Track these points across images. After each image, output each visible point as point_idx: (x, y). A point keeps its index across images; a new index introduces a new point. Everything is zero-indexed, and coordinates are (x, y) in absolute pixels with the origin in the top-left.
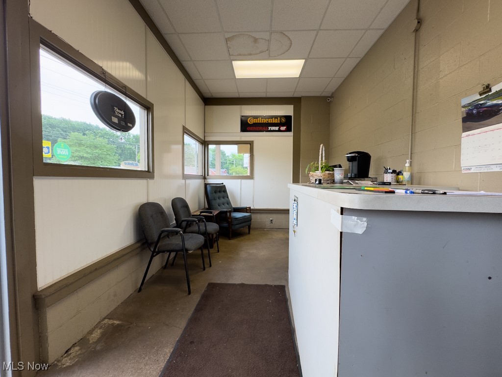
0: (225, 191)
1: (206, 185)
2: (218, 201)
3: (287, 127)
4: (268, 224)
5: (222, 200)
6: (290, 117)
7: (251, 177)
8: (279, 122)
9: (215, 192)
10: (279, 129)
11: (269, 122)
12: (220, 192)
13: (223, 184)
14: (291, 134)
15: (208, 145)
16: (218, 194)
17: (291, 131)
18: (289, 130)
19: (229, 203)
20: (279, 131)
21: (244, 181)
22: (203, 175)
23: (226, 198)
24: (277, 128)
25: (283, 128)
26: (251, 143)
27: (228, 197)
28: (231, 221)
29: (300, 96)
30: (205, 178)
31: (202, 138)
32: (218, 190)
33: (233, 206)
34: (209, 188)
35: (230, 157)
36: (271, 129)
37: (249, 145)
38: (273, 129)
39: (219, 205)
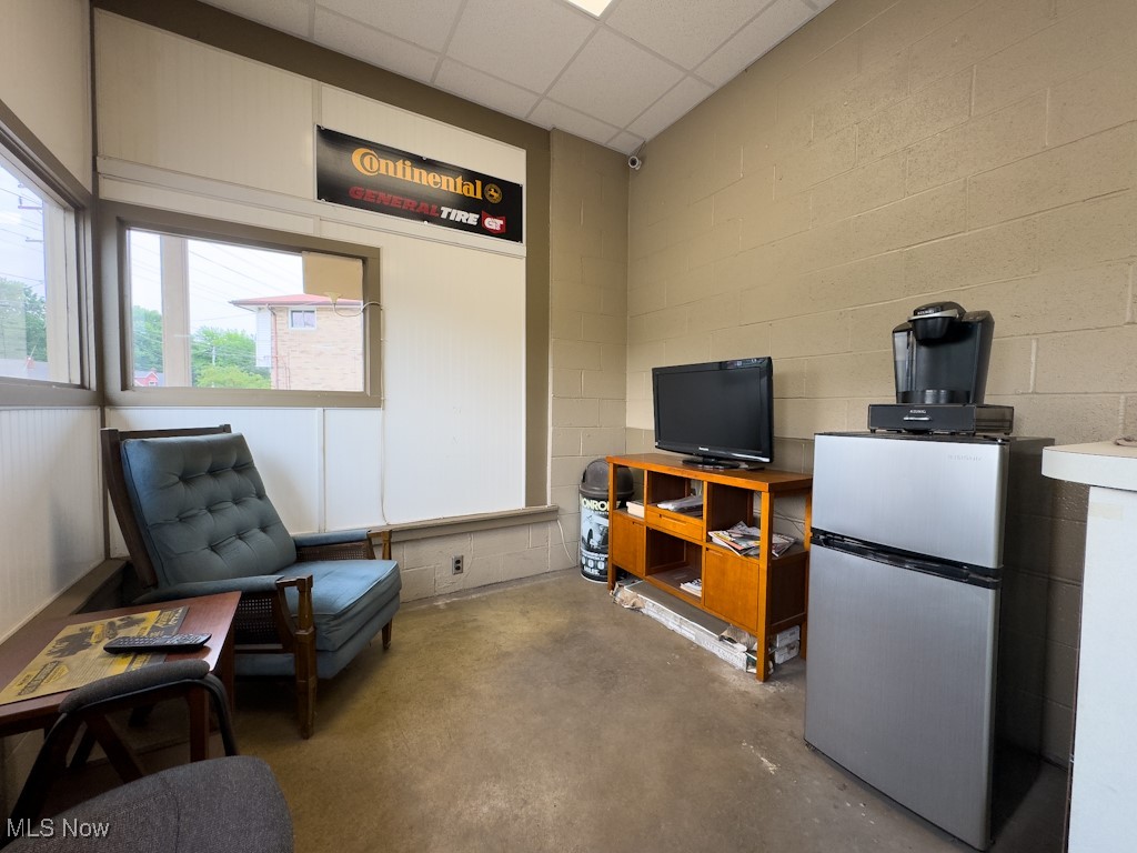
0: (244, 465)
1: (114, 446)
2: (207, 524)
3: (506, 222)
4: (444, 578)
5: (233, 514)
6: (518, 188)
7: (372, 396)
8: (479, 196)
9: (187, 478)
10: (480, 221)
11: (444, 187)
12: (214, 472)
13: (226, 429)
14: (519, 249)
15: (123, 225)
16: (208, 486)
17: (518, 238)
18: (511, 232)
19: (268, 523)
20: (479, 229)
21: (338, 416)
22: (93, 383)
23: (254, 501)
24: (472, 219)
25: (493, 223)
26: (368, 259)
27: (261, 495)
28: (314, 635)
29: (547, 126)
30: (102, 400)
31: (85, 180)
32: (207, 463)
33: (294, 532)
34: (138, 460)
35: (198, 340)
36: (452, 218)
37: (359, 263)
38: (458, 219)
39: (214, 548)
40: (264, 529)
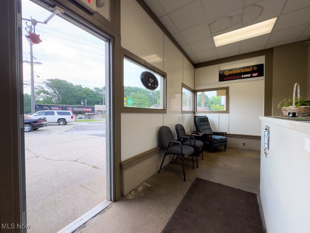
1: (195, 117)
2: (203, 127)
3: (259, 73)
5: (206, 127)
6: (262, 65)
7: (227, 111)
8: (251, 70)
9: (201, 122)
10: (251, 75)
11: (242, 72)
12: (204, 121)
13: (206, 116)
14: (263, 78)
15: (197, 92)
16: (203, 123)
17: (262, 75)
19: (210, 129)
21: (221, 115)
22: (193, 111)
24: (249, 75)
25: (255, 75)
27: (209, 125)
28: (212, 141)
30: (194, 113)
31: (193, 88)
32: (203, 120)
33: (213, 131)
34: (197, 119)
35: (211, 99)
36: (244, 77)
37: (226, 90)
38: (246, 77)
39: (203, 130)
40: (209, 129)
